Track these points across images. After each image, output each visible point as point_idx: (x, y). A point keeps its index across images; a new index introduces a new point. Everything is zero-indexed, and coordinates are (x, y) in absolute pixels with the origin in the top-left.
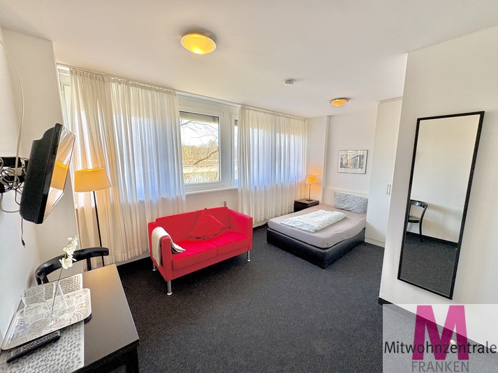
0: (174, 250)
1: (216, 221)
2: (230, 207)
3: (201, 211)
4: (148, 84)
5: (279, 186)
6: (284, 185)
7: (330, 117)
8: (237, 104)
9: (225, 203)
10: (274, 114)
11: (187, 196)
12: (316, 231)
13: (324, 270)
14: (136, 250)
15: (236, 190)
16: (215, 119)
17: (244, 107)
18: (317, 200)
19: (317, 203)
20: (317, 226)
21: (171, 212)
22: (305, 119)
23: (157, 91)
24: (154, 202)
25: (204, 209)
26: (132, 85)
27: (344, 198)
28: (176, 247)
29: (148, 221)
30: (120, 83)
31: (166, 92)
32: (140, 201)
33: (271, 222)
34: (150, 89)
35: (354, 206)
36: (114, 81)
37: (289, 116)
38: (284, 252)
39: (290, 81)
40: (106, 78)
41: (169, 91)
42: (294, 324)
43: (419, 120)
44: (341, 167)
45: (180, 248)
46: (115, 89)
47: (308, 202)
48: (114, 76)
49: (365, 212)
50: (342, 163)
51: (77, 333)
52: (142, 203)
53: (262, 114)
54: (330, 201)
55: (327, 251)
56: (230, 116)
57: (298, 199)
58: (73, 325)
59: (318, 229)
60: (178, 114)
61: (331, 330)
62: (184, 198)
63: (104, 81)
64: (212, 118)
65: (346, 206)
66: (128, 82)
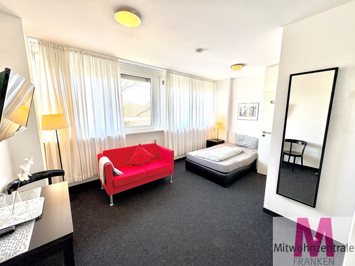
0: (114, 174)
1: (147, 153)
2: (158, 144)
3: (136, 146)
4: (97, 53)
5: (195, 129)
6: (199, 129)
7: (232, 79)
8: (164, 69)
9: (155, 141)
10: (191, 77)
11: (127, 135)
12: (220, 161)
13: (225, 189)
14: (89, 173)
15: (163, 132)
16: (148, 80)
17: (169, 72)
18: (223, 140)
19: (223, 142)
20: (221, 157)
21: (115, 147)
22: (214, 81)
23: (104, 58)
24: (102, 139)
25: (138, 144)
26: (85, 54)
27: (241, 138)
28: (116, 170)
29: (98, 152)
30: (76, 52)
31: (110, 60)
32: (92, 139)
33: (189, 155)
34: (99, 57)
35: (249, 143)
36: (71, 51)
37: (203, 79)
38: (197, 176)
39: (199, 50)
40: (65, 49)
41: (113, 58)
42: (200, 226)
43: (291, 76)
44: (240, 116)
45: (120, 172)
46: (73, 57)
47: (216, 141)
48: (72, 47)
49: (257, 148)
50: (241, 113)
51: (28, 228)
52: (94, 139)
53: (183, 77)
54: (232, 140)
55: (227, 175)
56: (159, 78)
57: (209, 139)
58: (26, 222)
59: (222, 159)
60: (119, 76)
61: (227, 230)
62: (124, 137)
63: (64, 50)
64: (145, 80)
65: (244, 144)
66: (82, 51)
